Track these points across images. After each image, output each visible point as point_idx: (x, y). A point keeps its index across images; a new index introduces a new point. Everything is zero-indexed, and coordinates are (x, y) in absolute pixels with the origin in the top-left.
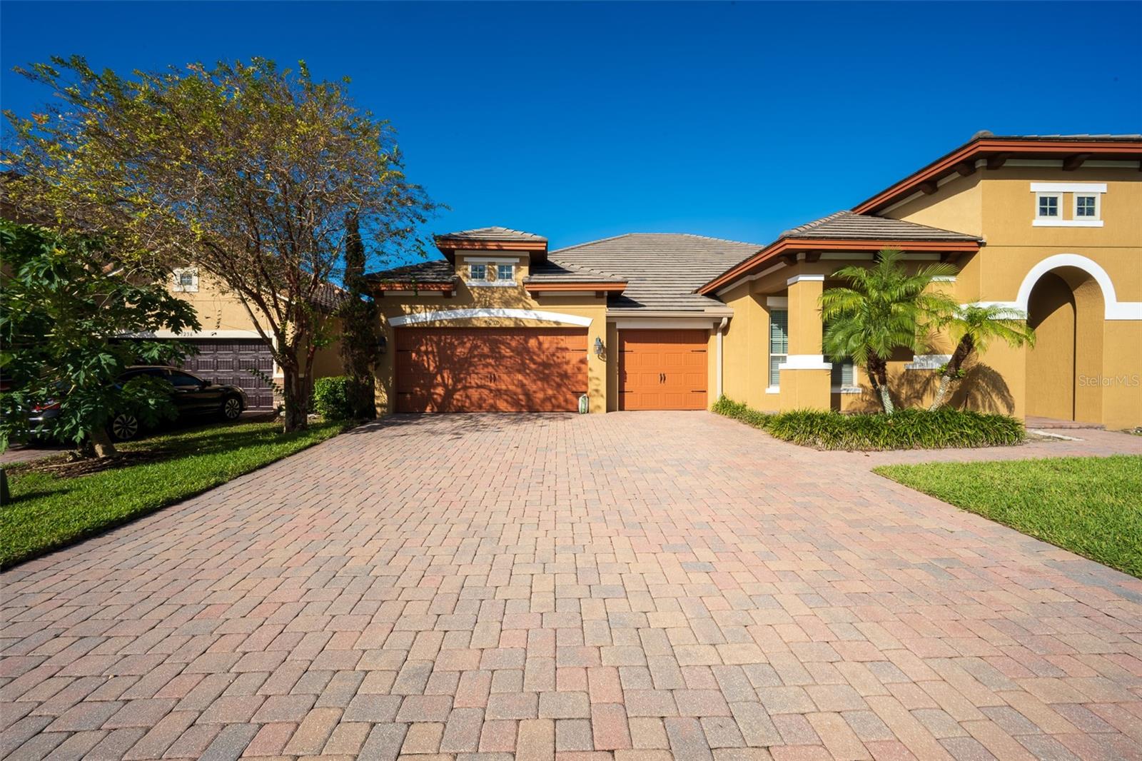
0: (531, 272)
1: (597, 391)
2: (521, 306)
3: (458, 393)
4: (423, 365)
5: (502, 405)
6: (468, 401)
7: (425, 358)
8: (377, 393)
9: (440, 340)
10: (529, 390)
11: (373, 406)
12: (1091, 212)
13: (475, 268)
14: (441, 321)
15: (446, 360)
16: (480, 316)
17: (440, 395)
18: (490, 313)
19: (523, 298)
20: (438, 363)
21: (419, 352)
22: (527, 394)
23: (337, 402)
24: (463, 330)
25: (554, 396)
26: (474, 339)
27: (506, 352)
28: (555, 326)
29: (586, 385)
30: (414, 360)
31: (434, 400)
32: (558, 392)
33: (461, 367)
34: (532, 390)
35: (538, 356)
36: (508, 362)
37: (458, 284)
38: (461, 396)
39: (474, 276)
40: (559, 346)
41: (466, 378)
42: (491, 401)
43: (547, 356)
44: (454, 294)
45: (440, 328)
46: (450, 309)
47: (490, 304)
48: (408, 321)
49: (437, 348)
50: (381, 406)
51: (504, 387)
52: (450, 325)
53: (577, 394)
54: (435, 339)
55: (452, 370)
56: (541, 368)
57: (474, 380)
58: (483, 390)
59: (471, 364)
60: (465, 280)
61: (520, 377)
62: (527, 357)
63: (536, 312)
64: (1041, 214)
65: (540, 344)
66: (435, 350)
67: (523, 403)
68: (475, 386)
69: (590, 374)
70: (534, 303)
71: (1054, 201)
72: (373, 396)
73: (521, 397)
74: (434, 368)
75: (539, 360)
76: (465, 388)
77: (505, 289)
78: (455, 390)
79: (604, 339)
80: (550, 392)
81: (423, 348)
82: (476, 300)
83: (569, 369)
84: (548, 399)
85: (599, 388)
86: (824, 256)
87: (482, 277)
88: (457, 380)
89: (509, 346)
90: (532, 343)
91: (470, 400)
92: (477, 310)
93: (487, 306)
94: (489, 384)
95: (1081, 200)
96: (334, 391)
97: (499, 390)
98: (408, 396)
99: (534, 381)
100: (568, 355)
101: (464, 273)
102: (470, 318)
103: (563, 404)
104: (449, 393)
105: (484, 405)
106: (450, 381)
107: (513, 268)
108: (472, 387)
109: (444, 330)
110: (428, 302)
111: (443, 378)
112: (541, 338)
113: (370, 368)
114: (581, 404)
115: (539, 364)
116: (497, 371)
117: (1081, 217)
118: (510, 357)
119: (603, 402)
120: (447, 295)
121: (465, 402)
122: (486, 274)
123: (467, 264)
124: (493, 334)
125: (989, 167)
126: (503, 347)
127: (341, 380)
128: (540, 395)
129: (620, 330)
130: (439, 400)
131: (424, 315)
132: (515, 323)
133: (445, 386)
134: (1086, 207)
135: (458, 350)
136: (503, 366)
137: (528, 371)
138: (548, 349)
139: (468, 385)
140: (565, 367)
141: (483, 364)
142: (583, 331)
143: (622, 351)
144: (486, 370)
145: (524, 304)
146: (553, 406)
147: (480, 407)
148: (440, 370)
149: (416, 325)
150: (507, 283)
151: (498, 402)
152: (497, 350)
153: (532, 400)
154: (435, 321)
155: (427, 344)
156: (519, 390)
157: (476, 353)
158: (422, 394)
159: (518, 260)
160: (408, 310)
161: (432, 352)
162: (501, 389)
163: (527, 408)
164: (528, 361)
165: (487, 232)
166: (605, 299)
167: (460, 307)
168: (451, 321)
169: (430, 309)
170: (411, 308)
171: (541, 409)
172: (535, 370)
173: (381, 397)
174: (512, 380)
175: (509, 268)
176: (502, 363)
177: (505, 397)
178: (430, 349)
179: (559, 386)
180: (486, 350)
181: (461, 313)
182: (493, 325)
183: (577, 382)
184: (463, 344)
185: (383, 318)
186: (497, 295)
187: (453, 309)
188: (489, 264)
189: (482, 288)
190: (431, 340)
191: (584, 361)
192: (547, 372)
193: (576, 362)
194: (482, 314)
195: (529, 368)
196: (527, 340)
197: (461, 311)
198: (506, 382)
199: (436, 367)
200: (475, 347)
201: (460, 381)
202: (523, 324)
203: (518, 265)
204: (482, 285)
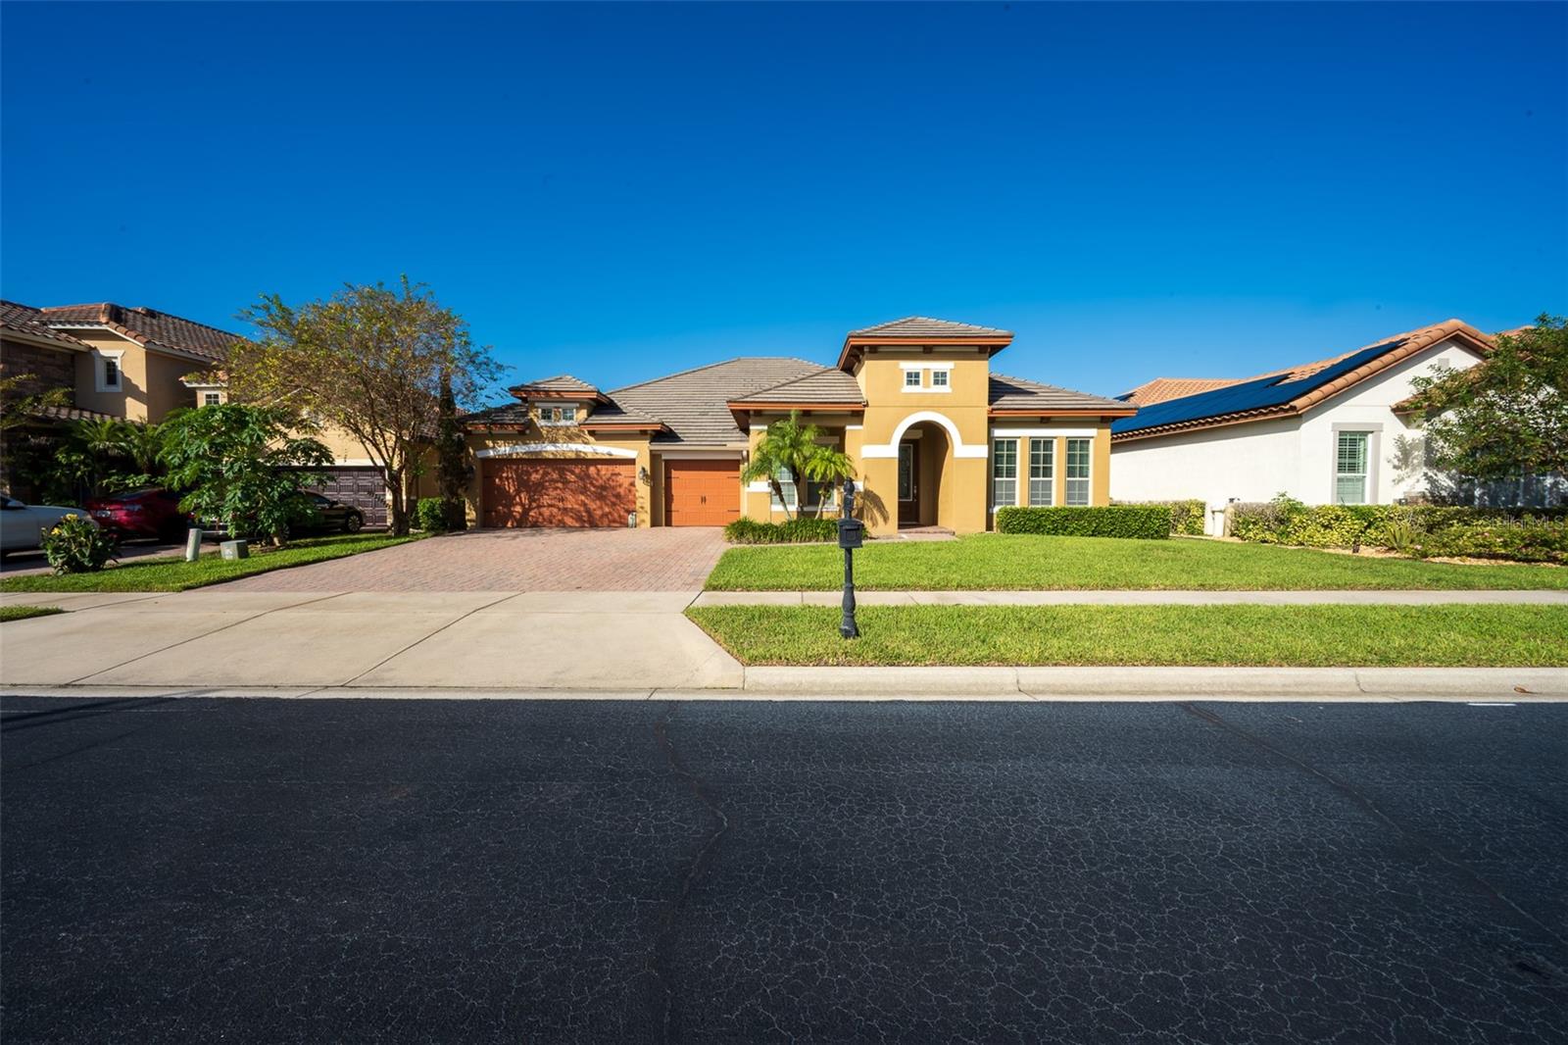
0: (589, 415)
1: (642, 508)
2: (580, 441)
3: (533, 511)
4: (505, 488)
5: (569, 521)
6: (541, 517)
7: (506, 483)
8: (467, 511)
9: (518, 468)
10: (590, 508)
11: (465, 521)
12: (944, 382)
13: (544, 411)
14: (517, 454)
15: (523, 484)
16: (549, 449)
17: (518, 512)
18: (556, 447)
19: (582, 435)
20: (516, 487)
21: (501, 479)
22: (588, 511)
23: (435, 517)
24: (536, 461)
25: (610, 513)
26: (545, 468)
27: (572, 478)
28: (608, 457)
29: (635, 503)
30: (498, 485)
31: (514, 517)
32: (613, 510)
33: (535, 490)
34: (592, 508)
35: (597, 480)
36: (573, 486)
37: (530, 424)
38: (535, 513)
39: (544, 418)
40: (612, 472)
41: (539, 499)
42: (560, 518)
43: (604, 481)
44: (527, 432)
45: (517, 459)
46: (525, 444)
47: (556, 440)
48: (491, 453)
49: (516, 475)
50: (470, 521)
51: (570, 506)
52: (525, 456)
53: (628, 512)
54: (514, 468)
55: (528, 493)
56: (600, 490)
57: (546, 500)
58: (553, 508)
59: (544, 487)
60: (535, 420)
61: (583, 498)
62: (588, 482)
63: (594, 447)
64: (908, 384)
65: (598, 471)
66: (514, 477)
67: (586, 519)
68: (547, 505)
69: (637, 495)
70: (591, 439)
71: (917, 375)
72: (464, 513)
73: (584, 514)
74: (514, 490)
75: (597, 484)
76: (539, 507)
77: (568, 428)
78: (530, 509)
79: (648, 468)
80: (607, 510)
81: (504, 475)
82: (545, 436)
83: (621, 491)
84: (606, 515)
85: (644, 505)
86: (767, 415)
87: (549, 418)
88: (532, 500)
89: (573, 473)
90: (592, 470)
91: (543, 516)
92: (546, 445)
93: (554, 441)
94: (558, 503)
95: (936, 374)
96: (432, 509)
97: (565, 509)
98: (493, 513)
99: (593, 501)
100: (620, 479)
101: (535, 415)
102: (540, 452)
103: (617, 519)
104: (526, 512)
105: (554, 521)
106: (527, 501)
107: (575, 411)
108: (544, 506)
109: (520, 461)
110: (506, 438)
111: (520, 498)
112: (599, 467)
113: (460, 491)
114: (630, 519)
115: (599, 487)
116: (564, 493)
117: (937, 386)
118: (575, 482)
119: (647, 517)
120: (522, 433)
121: (539, 518)
122: (553, 416)
123: (537, 408)
124: (561, 464)
125: (870, 352)
126: (569, 474)
127: (438, 501)
128: (599, 512)
129: (666, 461)
130: (518, 517)
131: (504, 449)
132: (577, 455)
133: (523, 505)
134: (940, 378)
135: (533, 477)
136: (569, 489)
137: (589, 493)
138: (605, 475)
139: (541, 504)
140: (619, 490)
141: (553, 488)
142: (632, 462)
143: (668, 478)
144: (555, 492)
145: (583, 439)
146: (610, 521)
147: (551, 523)
148: (518, 492)
149: (497, 457)
150: (569, 423)
151: (565, 518)
152: (564, 477)
153: (593, 517)
154: (513, 453)
155: (507, 472)
156: (582, 509)
157: (547, 478)
158: (504, 512)
159: (578, 405)
160: (491, 445)
161: (512, 477)
162: (568, 508)
163: (590, 522)
164: (589, 485)
165: (556, 380)
166: (648, 437)
167: (533, 442)
168: (525, 453)
169: (509, 444)
170: (494, 443)
171: (600, 523)
172: (595, 492)
173: (471, 514)
174: (576, 500)
175: (571, 411)
176: (568, 487)
177: (571, 514)
178: (510, 475)
179: (614, 504)
180: (555, 476)
181: (533, 447)
182: (558, 457)
183: (628, 502)
185: (471, 451)
186: (561, 432)
187: (526, 444)
188: (556, 407)
189: (550, 427)
190: (511, 468)
191: (632, 484)
192: (605, 493)
193: (626, 485)
194: (550, 448)
195: (589, 490)
196: (587, 469)
197: (533, 445)
198: (572, 502)
199: (516, 490)
200: (546, 474)
201: (534, 501)
202: (583, 455)
203: (578, 409)
204: (549, 424)
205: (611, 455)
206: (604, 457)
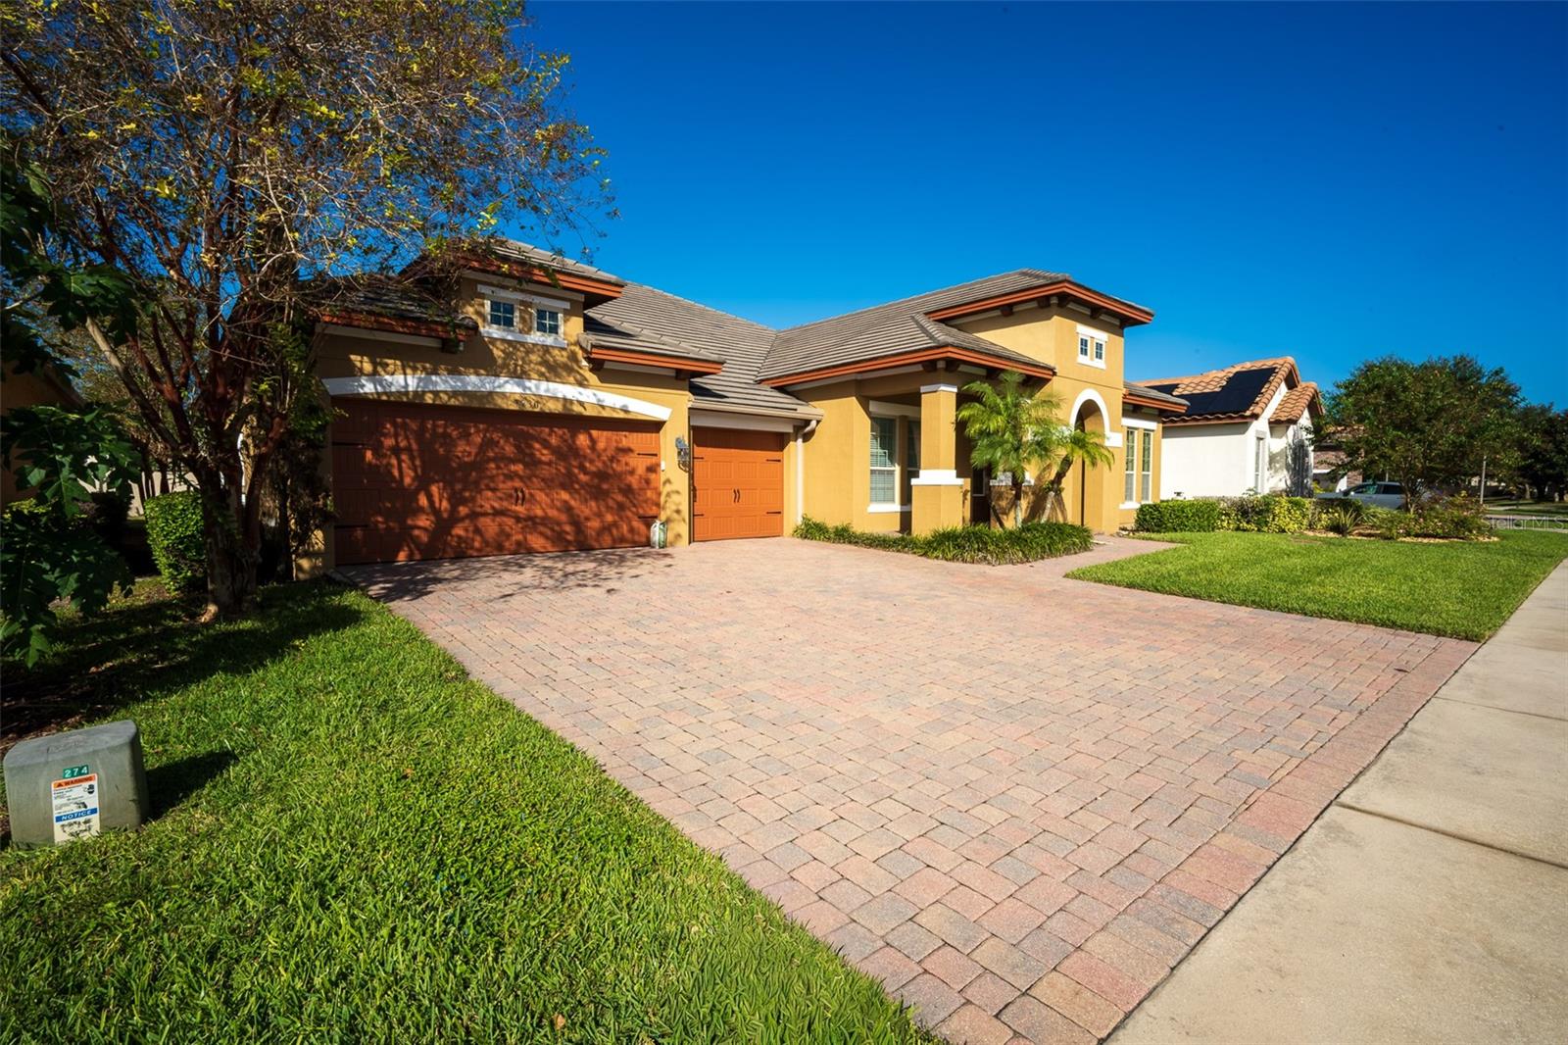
0: (585, 328)
1: (676, 513)
2: (572, 379)
3: (460, 525)
4: (390, 473)
5: (537, 542)
6: (478, 538)
7: (394, 461)
9: (425, 429)
10: (578, 516)
12: (1101, 356)
13: (495, 306)
14: (436, 393)
15: (436, 466)
16: (509, 389)
17: (425, 529)
18: (525, 388)
19: (576, 367)
20: (419, 471)
22: (577, 524)
24: (480, 412)
25: (615, 524)
26: (487, 431)
27: (545, 455)
28: (622, 415)
29: (660, 505)
30: (370, 464)
31: (415, 540)
32: (621, 518)
33: (465, 480)
34: (582, 516)
35: (592, 462)
36: (545, 472)
37: (468, 330)
38: (466, 530)
39: (495, 320)
40: (620, 445)
41: (473, 499)
42: (520, 537)
43: (604, 462)
44: (461, 346)
45: (433, 406)
46: (453, 372)
47: (524, 372)
48: (369, 388)
49: (419, 443)
51: (539, 513)
52: (453, 402)
53: (648, 521)
54: (414, 426)
55: (448, 484)
56: (596, 481)
57: (488, 501)
58: (505, 519)
59: (484, 473)
60: (479, 324)
61: (565, 496)
62: (575, 463)
63: (598, 393)
64: (1081, 353)
65: (593, 441)
66: (414, 446)
67: (569, 538)
68: (490, 511)
69: (665, 490)
70: (593, 378)
71: (1086, 343)
73: (568, 528)
74: (413, 479)
75: (593, 469)
76: (473, 516)
77: (546, 349)
78: (454, 519)
79: (684, 441)
80: (609, 518)
81: (389, 442)
82: (500, 361)
83: (634, 481)
84: (607, 528)
85: (681, 508)
86: (962, 368)
87: (509, 323)
88: (456, 500)
89: (546, 444)
90: (582, 440)
91: (482, 535)
92: (502, 380)
93: (519, 375)
94: (514, 507)
95: (1097, 345)
97: (531, 519)
98: (359, 533)
99: (586, 502)
100: (632, 461)
101: (476, 311)
102: (491, 393)
103: (629, 536)
104: (444, 525)
105: (507, 544)
106: (445, 504)
107: (560, 315)
108: (485, 514)
109: (440, 411)
110: (410, 357)
111: (430, 497)
112: (594, 433)
114: (654, 534)
115: (594, 475)
116: (527, 487)
117: (1097, 360)
118: (549, 464)
119: (685, 528)
120: (448, 348)
121: (473, 540)
122: (516, 320)
123: (483, 296)
124: (527, 421)
125: (1059, 305)
126: (537, 446)
128: (595, 524)
129: (696, 428)
130: (425, 538)
131: (402, 380)
132: (564, 406)
134: (1099, 351)
135: (460, 449)
136: (537, 477)
137: (577, 486)
138: (605, 450)
139: (478, 510)
140: (629, 478)
141: (504, 475)
142: (656, 426)
144: (509, 484)
145: (578, 377)
146: (614, 541)
147: (500, 548)
148: (423, 484)
149: (384, 398)
150: (549, 340)
151: (529, 537)
152: (527, 451)
153: (583, 532)
154: (424, 392)
155: (396, 436)
156: (563, 517)
157: (491, 454)
158: (389, 529)
159: (567, 306)
160: (368, 367)
161: (407, 448)
162: (536, 517)
163: (575, 541)
164: (576, 471)
166: (687, 383)
167: (472, 371)
168: (455, 394)
169: (414, 369)
170: (375, 364)
171: (596, 545)
172: (587, 484)
174: (552, 501)
175: (554, 316)
176: (538, 472)
177: (542, 529)
178: (403, 444)
179: (621, 507)
180: (509, 450)
181: (473, 381)
182: (528, 407)
183: (646, 502)
184: (466, 436)
186: (534, 357)
187: (460, 373)
188: (522, 303)
189: (509, 342)
190: (405, 426)
191: (653, 469)
192: (605, 486)
193: (641, 471)
194: (511, 387)
195: (578, 482)
196: (574, 436)
197: (473, 378)
198: (545, 503)
199: (416, 478)
200: (487, 444)
201: (464, 502)
202: (577, 409)
203: (568, 313)
204: (510, 338)
205: (626, 412)
206: (615, 415)
